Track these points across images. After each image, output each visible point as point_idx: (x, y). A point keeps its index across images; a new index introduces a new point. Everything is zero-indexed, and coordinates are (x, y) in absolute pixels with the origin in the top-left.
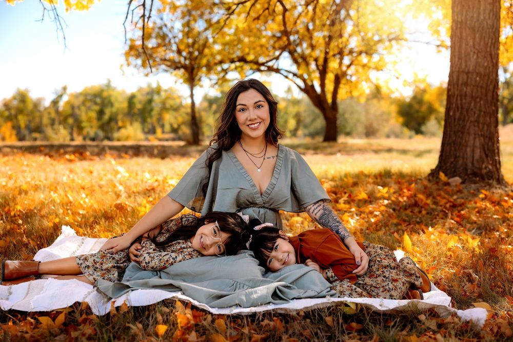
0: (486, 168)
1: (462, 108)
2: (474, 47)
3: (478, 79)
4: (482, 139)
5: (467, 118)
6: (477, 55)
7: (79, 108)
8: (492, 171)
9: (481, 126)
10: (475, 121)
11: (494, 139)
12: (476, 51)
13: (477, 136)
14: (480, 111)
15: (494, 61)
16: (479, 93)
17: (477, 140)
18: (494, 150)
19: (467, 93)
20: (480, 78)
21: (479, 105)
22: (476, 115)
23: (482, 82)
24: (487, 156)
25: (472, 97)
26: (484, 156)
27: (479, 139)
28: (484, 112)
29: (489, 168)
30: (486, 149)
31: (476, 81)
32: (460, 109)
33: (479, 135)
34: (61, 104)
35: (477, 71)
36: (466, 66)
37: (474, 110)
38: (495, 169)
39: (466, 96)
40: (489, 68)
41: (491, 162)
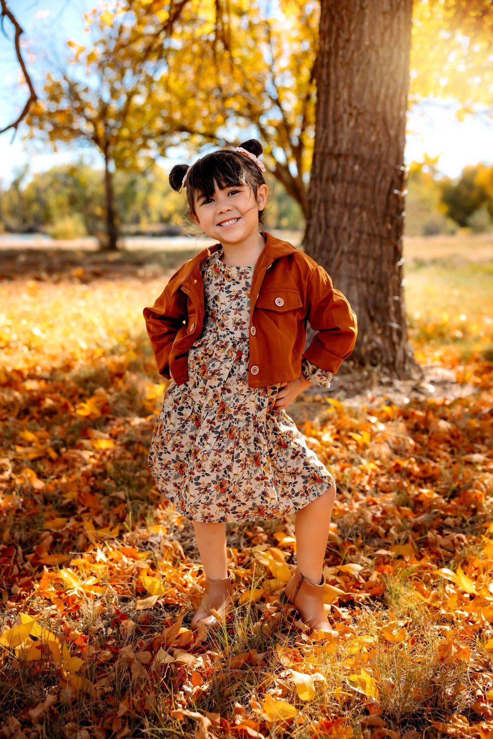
0: (370, 341)
1: (328, 226)
2: (350, 105)
3: (357, 168)
4: (364, 287)
5: (334, 246)
6: (356, 120)
7: (46, 190)
8: (382, 346)
9: (361, 261)
10: (351, 252)
11: (388, 287)
12: (355, 113)
13: (354, 281)
14: (361, 232)
15: (392, 133)
16: (359, 197)
17: (354, 288)
18: (388, 309)
19: (337, 196)
20: (361, 165)
21: (357, 220)
22: (352, 240)
23: (364, 175)
24: (372, 319)
25: (345, 205)
26: (367, 319)
27: (358, 286)
28: (369, 234)
29: (377, 343)
30: (370, 306)
31: (353, 172)
32: (323, 227)
33: (357, 279)
34: (24, 186)
35: (356, 152)
36: (335, 142)
37: (349, 230)
38: (387, 345)
39: (334, 202)
40: (380, 146)
41: (379, 331)
